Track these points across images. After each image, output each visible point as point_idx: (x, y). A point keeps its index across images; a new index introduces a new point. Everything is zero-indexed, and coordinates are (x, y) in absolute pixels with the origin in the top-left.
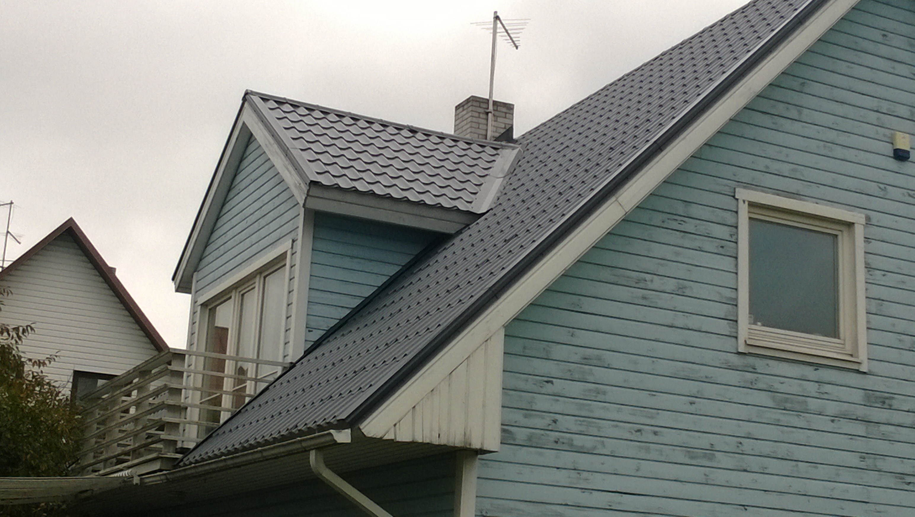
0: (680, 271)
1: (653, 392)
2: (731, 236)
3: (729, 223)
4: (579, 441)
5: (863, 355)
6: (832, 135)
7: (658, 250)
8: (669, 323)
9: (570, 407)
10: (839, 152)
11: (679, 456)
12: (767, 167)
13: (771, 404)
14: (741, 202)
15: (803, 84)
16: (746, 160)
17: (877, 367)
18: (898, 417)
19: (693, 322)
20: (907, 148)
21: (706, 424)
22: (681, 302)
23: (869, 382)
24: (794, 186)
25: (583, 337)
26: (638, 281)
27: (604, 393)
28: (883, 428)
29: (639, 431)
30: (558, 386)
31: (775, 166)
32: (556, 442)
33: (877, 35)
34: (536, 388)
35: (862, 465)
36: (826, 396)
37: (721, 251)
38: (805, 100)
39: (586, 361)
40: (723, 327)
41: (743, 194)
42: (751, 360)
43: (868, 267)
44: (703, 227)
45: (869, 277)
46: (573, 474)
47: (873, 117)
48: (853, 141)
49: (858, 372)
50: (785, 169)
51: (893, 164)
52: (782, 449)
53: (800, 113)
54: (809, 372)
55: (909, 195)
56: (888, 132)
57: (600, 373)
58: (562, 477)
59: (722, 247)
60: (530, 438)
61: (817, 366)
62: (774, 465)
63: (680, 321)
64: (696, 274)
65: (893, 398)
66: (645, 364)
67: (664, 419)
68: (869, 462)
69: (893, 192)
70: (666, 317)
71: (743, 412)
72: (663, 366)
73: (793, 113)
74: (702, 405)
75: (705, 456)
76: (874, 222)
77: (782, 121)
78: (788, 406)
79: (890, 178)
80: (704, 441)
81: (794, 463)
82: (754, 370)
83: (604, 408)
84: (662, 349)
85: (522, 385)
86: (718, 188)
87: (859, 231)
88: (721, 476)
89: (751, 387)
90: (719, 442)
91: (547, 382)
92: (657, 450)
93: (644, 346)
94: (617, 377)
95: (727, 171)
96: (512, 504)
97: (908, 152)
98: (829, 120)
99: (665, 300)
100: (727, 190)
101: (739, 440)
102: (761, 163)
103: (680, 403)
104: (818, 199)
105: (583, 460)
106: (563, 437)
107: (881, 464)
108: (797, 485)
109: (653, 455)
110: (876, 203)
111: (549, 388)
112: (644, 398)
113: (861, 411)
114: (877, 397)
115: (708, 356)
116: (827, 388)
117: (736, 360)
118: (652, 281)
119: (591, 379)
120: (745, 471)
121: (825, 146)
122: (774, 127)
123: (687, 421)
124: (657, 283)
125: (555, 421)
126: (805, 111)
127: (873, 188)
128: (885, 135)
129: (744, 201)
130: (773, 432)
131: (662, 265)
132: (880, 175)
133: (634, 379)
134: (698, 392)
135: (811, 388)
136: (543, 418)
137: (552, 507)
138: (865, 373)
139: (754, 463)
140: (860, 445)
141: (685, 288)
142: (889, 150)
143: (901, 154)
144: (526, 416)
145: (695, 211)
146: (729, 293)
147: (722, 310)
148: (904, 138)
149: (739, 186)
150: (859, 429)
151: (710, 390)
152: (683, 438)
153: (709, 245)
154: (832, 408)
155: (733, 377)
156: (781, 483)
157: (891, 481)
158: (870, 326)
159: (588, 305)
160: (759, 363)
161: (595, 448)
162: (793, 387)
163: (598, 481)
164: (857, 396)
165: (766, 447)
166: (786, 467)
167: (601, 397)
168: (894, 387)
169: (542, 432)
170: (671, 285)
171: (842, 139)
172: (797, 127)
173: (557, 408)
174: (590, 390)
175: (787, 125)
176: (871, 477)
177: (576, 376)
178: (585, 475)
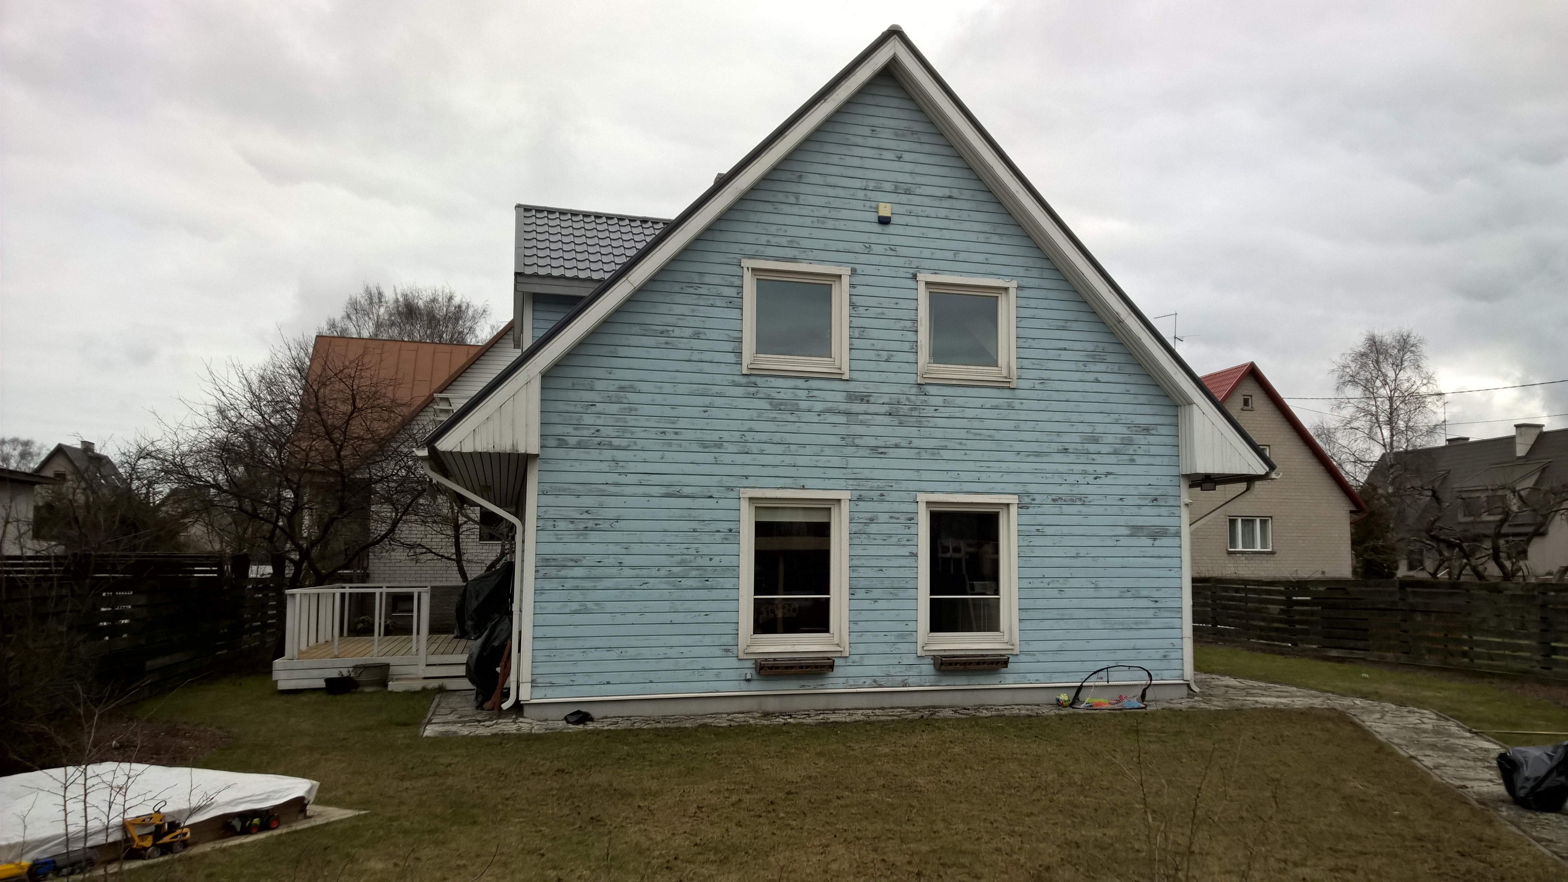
0: (697, 322)
1: (674, 406)
2: (738, 293)
3: (736, 284)
4: (616, 442)
5: (845, 369)
6: (825, 212)
7: (678, 309)
8: (687, 358)
9: (609, 421)
10: (830, 224)
11: (695, 447)
12: (768, 241)
13: (769, 407)
14: (745, 270)
15: (801, 176)
16: (751, 238)
17: (856, 375)
18: (872, 408)
19: (707, 356)
20: (889, 215)
21: (716, 424)
22: (695, 344)
23: (851, 387)
24: (790, 253)
25: (618, 374)
26: (662, 332)
27: (636, 410)
28: (860, 417)
29: (664, 432)
30: (600, 407)
31: (774, 240)
32: (599, 444)
33: (867, 131)
34: (581, 410)
35: (843, 443)
36: (814, 399)
37: (730, 305)
38: (803, 188)
39: (622, 389)
40: (731, 358)
41: (747, 263)
42: (753, 379)
43: (852, 305)
44: (714, 291)
45: (853, 312)
46: (613, 464)
47: (860, 194)
48: (845, 214)
49: (841, 380)
50: (784, 241)
51: (878, 228)
52: (777, 437)
53: (797, 199)
54: (801, 383)
55: (891, 249)
56: (874, 204)
57: (632, 397)
58: (604, 466)
59: (730, 302)
60: (579, 443)
61: (807, 379)
62: (769, 448)
63: (696, 356)
64: (709, 323)
65: (870, 396)
66: (668, 388)
67: (682, 423)
68: (849, 441)
69: (876, 249)
70: (686, 355)
71: (747, 414)
72: (681, 389)
73: (792, 199)
74: (713, 412)
75: (715, 446)
76: (859, 271)
77: (783, 206)
78: (782, 407)
79: (874, 238)
80: (715, 436)
81: (787, 446)
82: (755, 385)
83: (636, 419)
84: (681, 377)
85: (571, 409)
86: (728, 261)
87: (846, 281)
88: (727, 458)
89: (753, 396)
90: (726, 436)
91: (592, 405)
92: (677, 444)
93: (665, 376)
94: (647, 398)
95: (735, 248)
96: (566, 486)
97: (890, 218)
98: (822, 201)
99: (684, 343)
100: (735, 261)
101: (742, 433)
102: (763, 239)
103: (695, 412)
104: (810, 261)
105: (620, 455)
106: (604, 441)
107: (857, 442)
108: (788, 460)
109: (674, 448)
110: (863, 258)
111: (593, 409)
112: (668, 411)
113: (843, 407)
114: (856, 396)
115: (718, 379)
116: (816, 393)
117: (743, 380)
118: (673, 331)
119: (625, 401)
120: (747, 453)
121: (818, 221)
122: (776, 211)
123: (701, 424)
124: (677, 332)
125: (598, 431)
126: (802, 197)
127: (859, 247)
128: (871, 207)
129: (748, 268)
130: (771, 426)
131: (681, 319)
132: (864, 237)
133: (659, 399)
134: (710, 403)
135: (803, 394)
136: (588, 429)
137: (596, 486)
138: (847, 380)
139: (754, 448)
140: (842, 430)
141: (700, 333)
142: (874, 217)
143: (882, 220)
144: (575, 429)
145: (708, 279)
146: (736, 334)
147: (729, 346)
148: (885, 207)
149: (744, 258)
150: (842, 419)
151: (718, 401)
152: (699, 435)
153: (719, 302)
154: (819, 407)
155: (740, 391)
156: (776, 460)
157: (866, 452)
158: (852, 347)
159: (622, 351)
160: (759, 380)
161: (629, 446)
162: (787, 395)
163: (632, 467)
164: (841, 397)
165: (764, 437)
166: (780, 449)
167: (633, 413)
168: (871, 388)
169: (589, 438)
170: (688, 332)
171: (834, 214)
172: (795, 210)
173: (600, 422)
174: (624, 409)
175: (786, 209)
176: (851, 450)
177: (614, 400)
178: (621, 464)
